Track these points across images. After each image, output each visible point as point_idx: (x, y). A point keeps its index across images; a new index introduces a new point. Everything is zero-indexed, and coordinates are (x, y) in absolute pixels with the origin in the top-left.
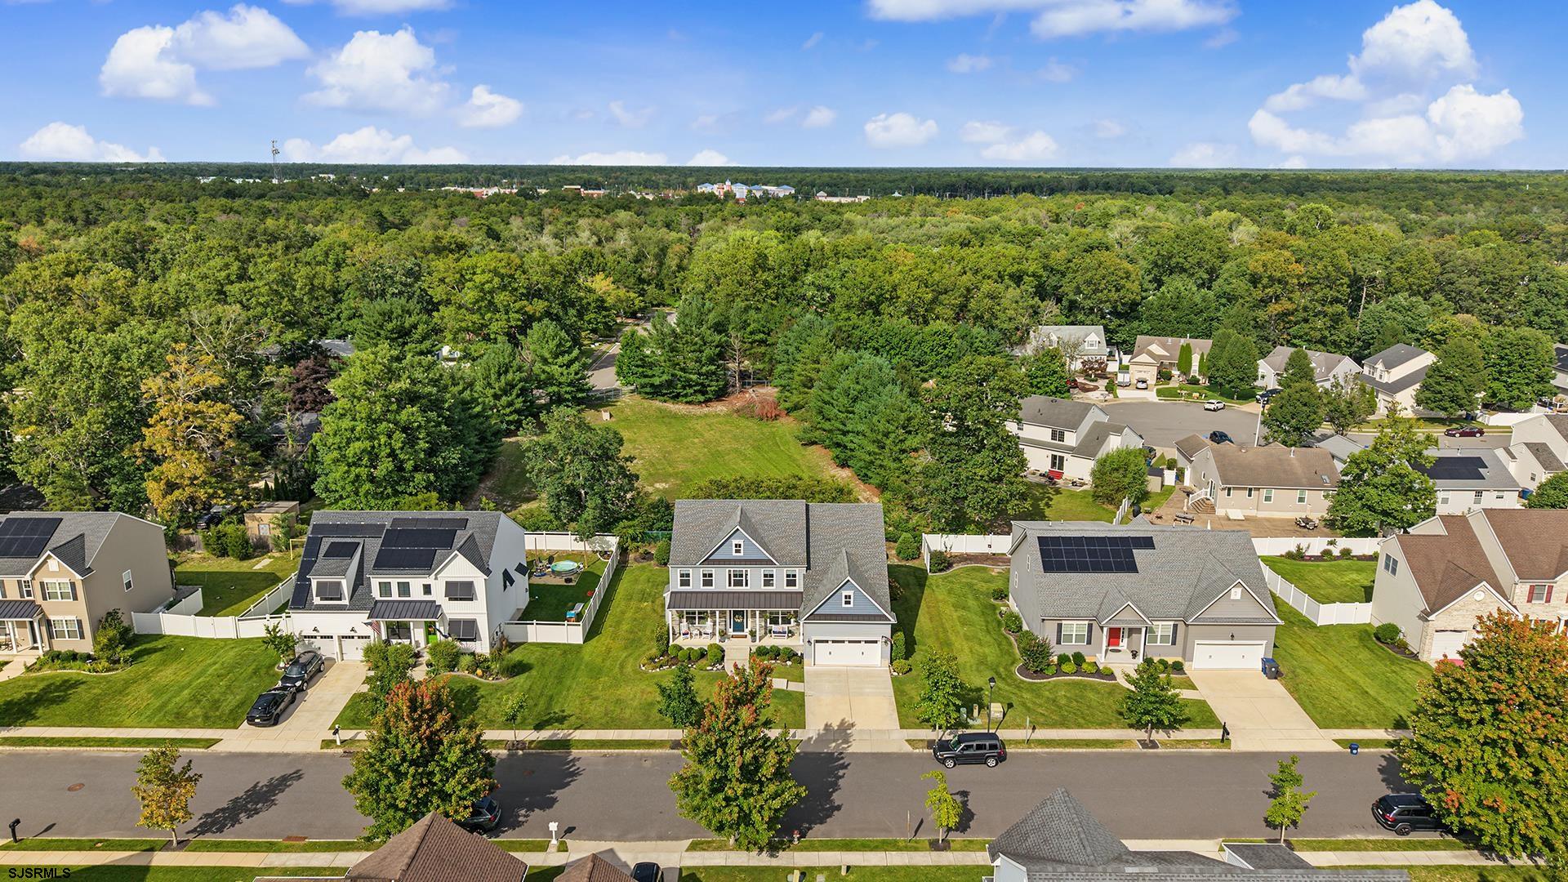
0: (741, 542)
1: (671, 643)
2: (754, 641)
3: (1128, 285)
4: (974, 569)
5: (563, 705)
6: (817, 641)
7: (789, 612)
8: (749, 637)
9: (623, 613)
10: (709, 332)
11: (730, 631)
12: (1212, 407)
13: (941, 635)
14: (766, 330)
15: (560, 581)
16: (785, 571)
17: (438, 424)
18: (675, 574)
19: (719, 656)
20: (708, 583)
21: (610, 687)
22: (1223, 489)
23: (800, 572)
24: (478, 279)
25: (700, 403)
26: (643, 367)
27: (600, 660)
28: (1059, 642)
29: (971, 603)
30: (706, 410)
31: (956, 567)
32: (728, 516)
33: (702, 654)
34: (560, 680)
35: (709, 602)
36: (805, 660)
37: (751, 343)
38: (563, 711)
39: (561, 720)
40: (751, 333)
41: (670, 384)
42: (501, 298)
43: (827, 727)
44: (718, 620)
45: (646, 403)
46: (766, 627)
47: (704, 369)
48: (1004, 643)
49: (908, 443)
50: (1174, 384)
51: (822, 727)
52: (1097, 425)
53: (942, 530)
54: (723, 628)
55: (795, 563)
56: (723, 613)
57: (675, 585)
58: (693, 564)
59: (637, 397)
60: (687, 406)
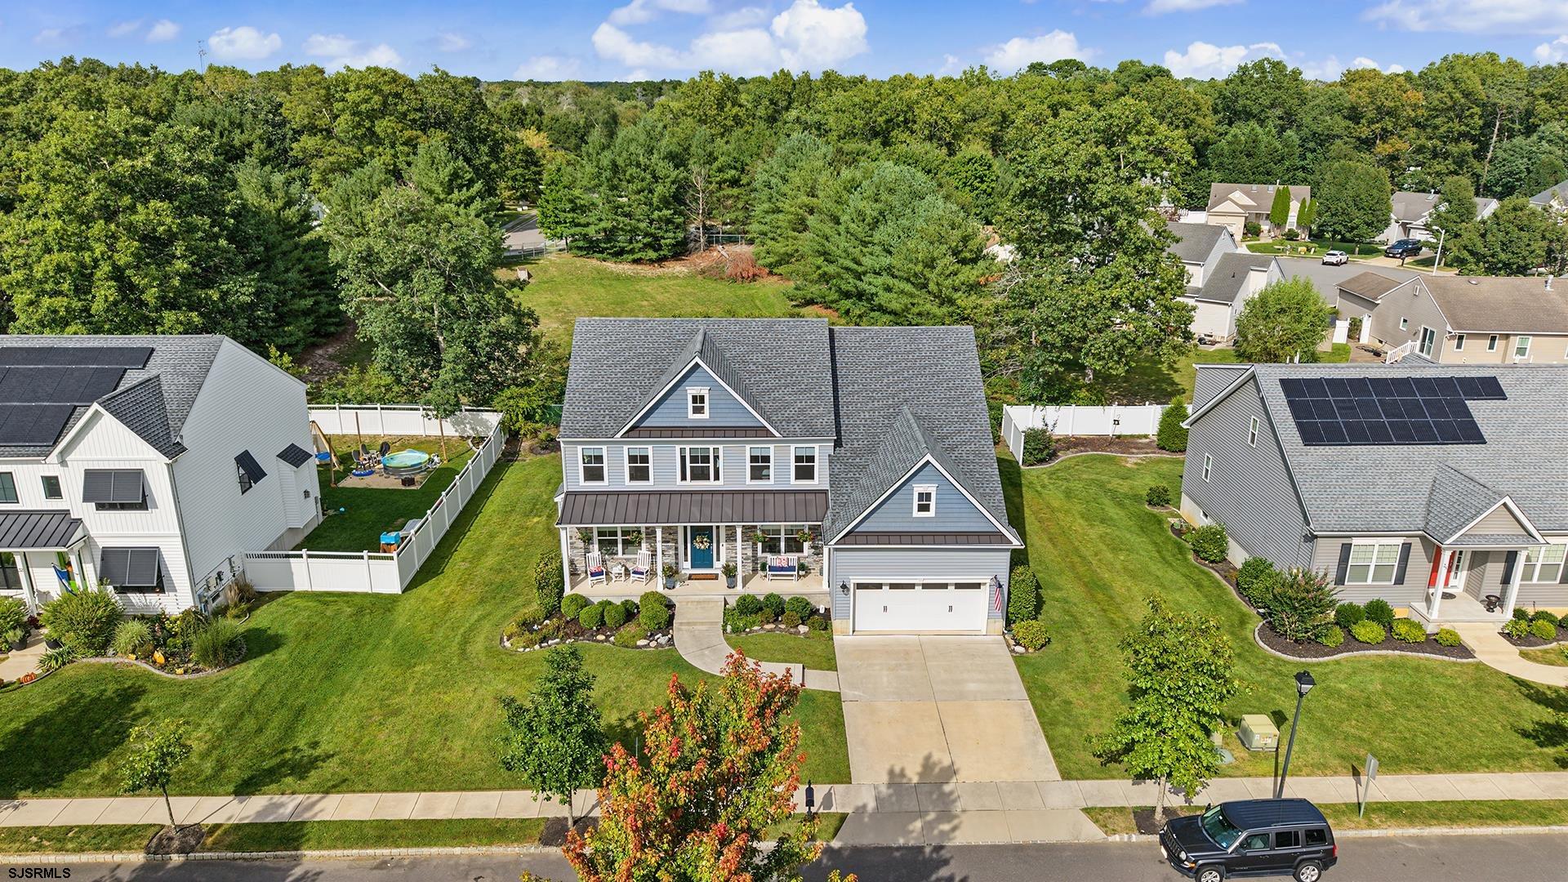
0: (704, 391)
1: (568, 591)
2: (732, 586)
3: (1200, 120)
4: (1093, 459)
5: (319, 731)
6: (860, 586)
7: (800, 530)
8: (723, 578)
9: (492, 536)
10: (661, 164)
11: (686, 567)
12: (1334, 259)
13: (1082, 570)
14: (738, 165)
15: (394, 483)
16: (792, 450)
17: (216, 237)
18: (573, 457)
19: (666, 616)
20: (640, 473)
21: (432, 687)
22: (1452, 337)
23: (821, 451)
24: (351, 97)
25: (652, 261)
26: (573, 210)
27: (422, 627)
28: (1340, 581)
29: (1113, 511)
30: (657, 270)
31: (1063, 456)
32: (680, 346)
33: (629, 613)
34: (331, 670)
35: (643, 511)
36: (836, 624)
37: (720, 183)
38: (314, 745)
39: (301, 769)
40: (720, 170)
41: (610, 235)
42: (382, 126)
43: (896, 779)
44: (659, 546)
45: (579, 262)
46: (755, 559)
47: (656, 214)
48: (1206, 583)
49: (961, 277)
50: (1265, 239)
51: (884, 778)
52: (1228, 259)
53: (1033, 399)
54: (671, 560)
55: (811, 433)
56: (670, 534)
57: (575, 479)
58: (607, 435)
59: (567, 256)
60: (635, 266)
